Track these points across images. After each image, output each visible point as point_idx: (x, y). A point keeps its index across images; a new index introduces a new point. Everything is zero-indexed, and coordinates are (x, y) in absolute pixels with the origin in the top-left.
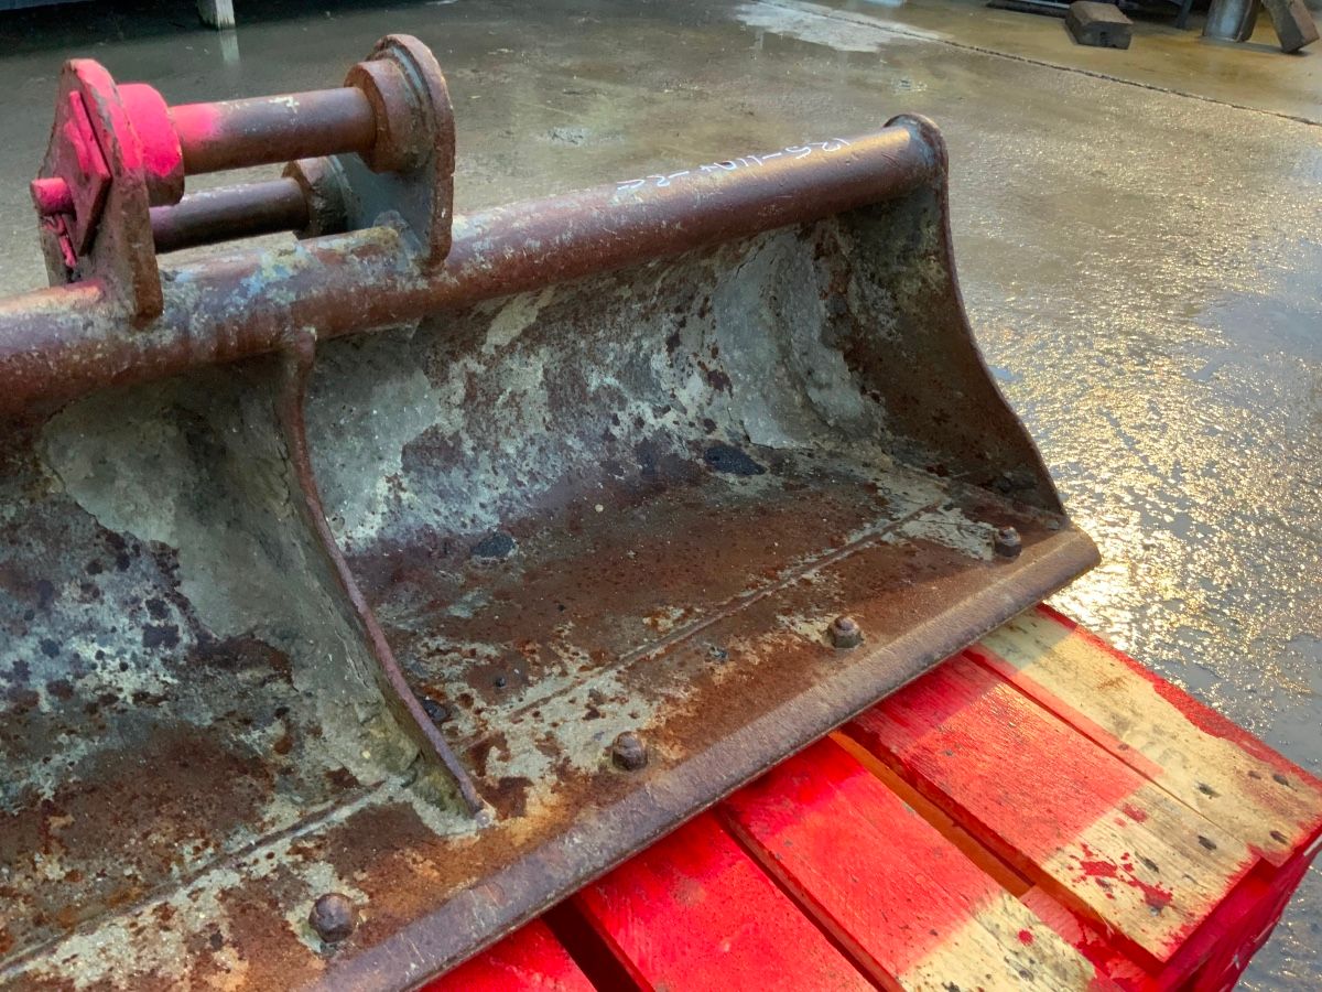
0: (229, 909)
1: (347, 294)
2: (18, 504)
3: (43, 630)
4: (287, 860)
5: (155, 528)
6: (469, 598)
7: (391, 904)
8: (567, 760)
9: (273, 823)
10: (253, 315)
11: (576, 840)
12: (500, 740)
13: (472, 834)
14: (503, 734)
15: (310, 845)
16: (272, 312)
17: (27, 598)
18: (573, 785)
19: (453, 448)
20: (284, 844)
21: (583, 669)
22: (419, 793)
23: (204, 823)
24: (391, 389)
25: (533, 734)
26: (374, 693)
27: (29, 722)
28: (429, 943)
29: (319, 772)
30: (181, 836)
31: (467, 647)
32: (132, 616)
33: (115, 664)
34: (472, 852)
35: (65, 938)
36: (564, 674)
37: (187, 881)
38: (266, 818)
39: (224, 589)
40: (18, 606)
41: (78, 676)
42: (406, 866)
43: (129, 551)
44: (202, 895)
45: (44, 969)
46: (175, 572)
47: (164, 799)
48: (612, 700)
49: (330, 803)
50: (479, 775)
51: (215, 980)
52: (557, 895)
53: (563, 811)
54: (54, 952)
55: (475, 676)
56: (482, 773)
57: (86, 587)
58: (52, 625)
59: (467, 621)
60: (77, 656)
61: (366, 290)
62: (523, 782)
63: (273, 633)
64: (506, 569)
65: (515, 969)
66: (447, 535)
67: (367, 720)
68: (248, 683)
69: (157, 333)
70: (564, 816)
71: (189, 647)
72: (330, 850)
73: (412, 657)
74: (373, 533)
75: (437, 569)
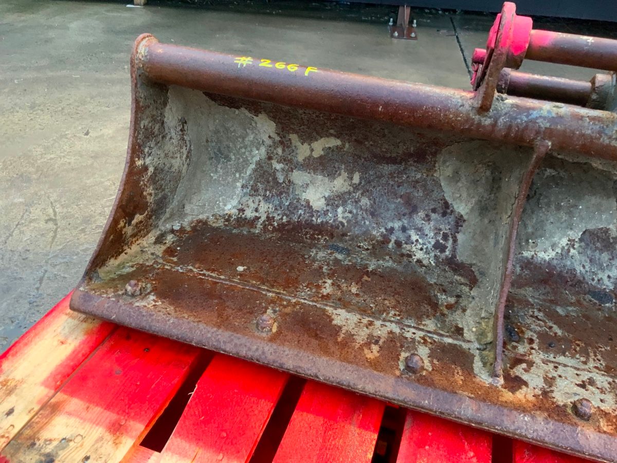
0: (389, 337)
1: (574, 133)
2: (422, 174)
3: (406, 222)
4: (418, 338)
5: (462, 208)
6: (570, 309)
7: (436, 378)
8: (552, 391)
9: (424, 325)
10: (527, 126)
11: (526, 419)
12: (531, 364)
13: (487, 383)
14: (534, 363)
15: (429, 341)
16: (535, 128)
17: (407, 209)
18: (545, 401)
19: (611, 243)
20: (422, 334)
21: (596, 367)
22: (481, 355)
23: (404, 309)
24: (594, 200)
25: (547, 372)
26: (493, 309)
27: (383, 247)
28: (438, 400)
29: (454, 323)
30: (394, 307)
31: (550, 324)
32: (435, 234)
33: (419, 246)
34: (481, 387)
35: (341, 309)
36: (585, 363)
37: (384, 320)
38: (423, 323)
39: (472, 244)
40: (403, 210)
41: (406, 243)
42: (453, 372)
43: (449, 211)
44: (385, 328)
45: (330, 312)
46: (460, 228)
47: (399, 294)
48: (598, 388)
49: (448, 334)
50: (510, 368)
51: (366, 351)
52: (500, 430)
53: (530, 405)
54: (336, 310)
55: (542, 336)
56: (511, 368)
57: (427, 216)
58: (409, 222)
59: (561, 316)
60: (410, 236)
61: (583, 135)
62: (526, 384)
63: (478, 270)
64: (599, 310)
65: (466, 443)
66: (582, 279)
67: (484, 318)
68: (457, 281)
69: (484, 118)
70: (530, 407)
71: (447, 256)
72: (434, 347)
73: (523, 312)
74: (547, 258)
75: (565, 289)
